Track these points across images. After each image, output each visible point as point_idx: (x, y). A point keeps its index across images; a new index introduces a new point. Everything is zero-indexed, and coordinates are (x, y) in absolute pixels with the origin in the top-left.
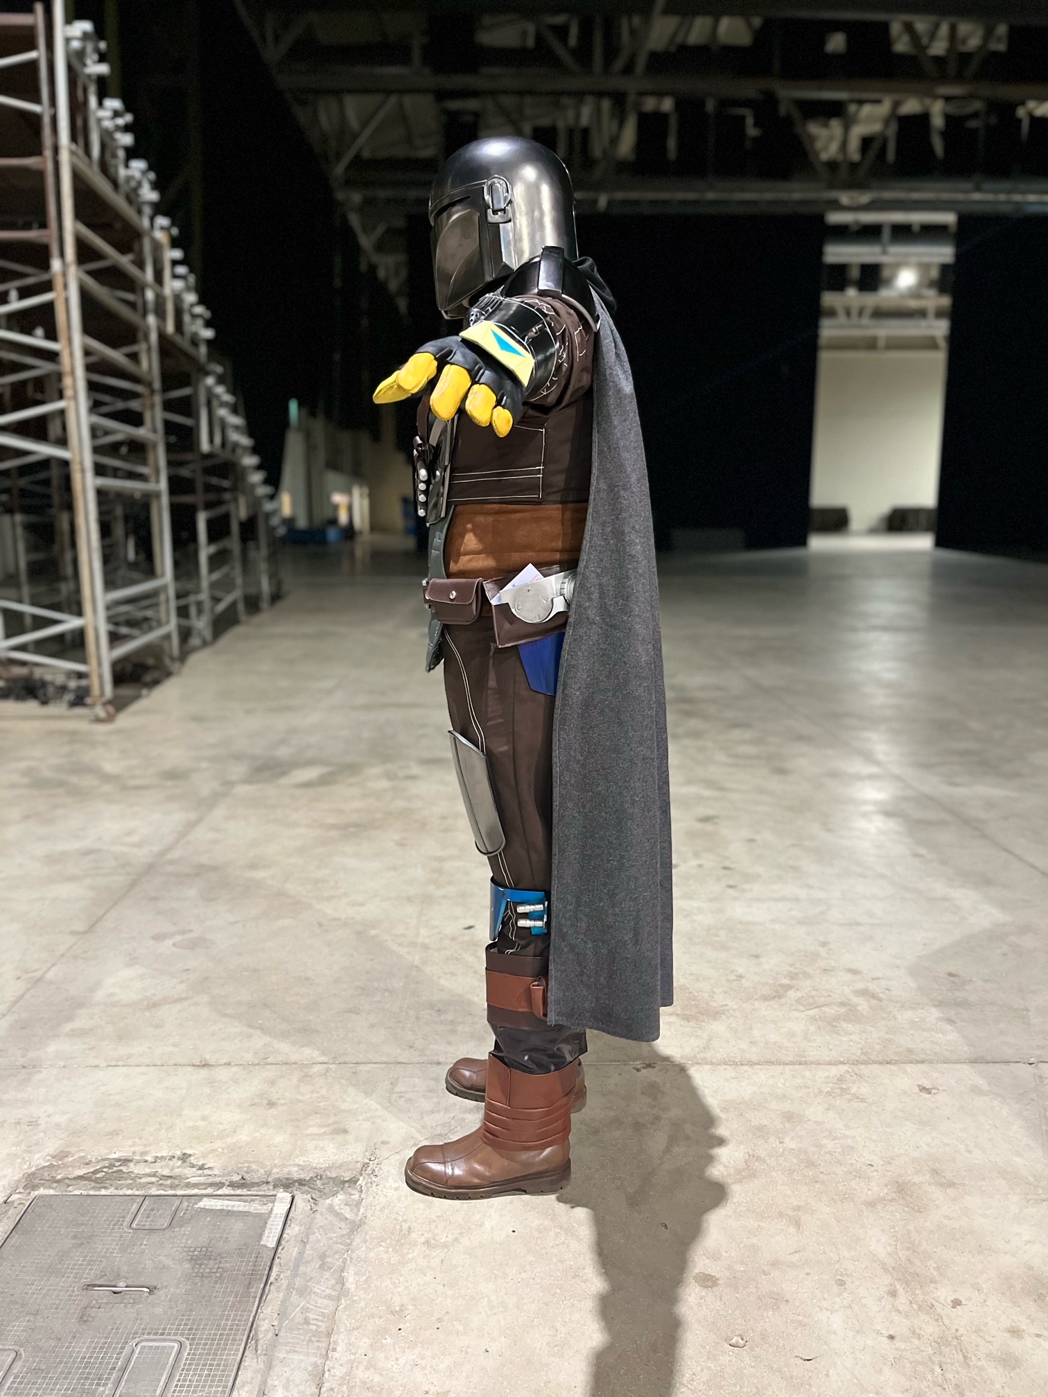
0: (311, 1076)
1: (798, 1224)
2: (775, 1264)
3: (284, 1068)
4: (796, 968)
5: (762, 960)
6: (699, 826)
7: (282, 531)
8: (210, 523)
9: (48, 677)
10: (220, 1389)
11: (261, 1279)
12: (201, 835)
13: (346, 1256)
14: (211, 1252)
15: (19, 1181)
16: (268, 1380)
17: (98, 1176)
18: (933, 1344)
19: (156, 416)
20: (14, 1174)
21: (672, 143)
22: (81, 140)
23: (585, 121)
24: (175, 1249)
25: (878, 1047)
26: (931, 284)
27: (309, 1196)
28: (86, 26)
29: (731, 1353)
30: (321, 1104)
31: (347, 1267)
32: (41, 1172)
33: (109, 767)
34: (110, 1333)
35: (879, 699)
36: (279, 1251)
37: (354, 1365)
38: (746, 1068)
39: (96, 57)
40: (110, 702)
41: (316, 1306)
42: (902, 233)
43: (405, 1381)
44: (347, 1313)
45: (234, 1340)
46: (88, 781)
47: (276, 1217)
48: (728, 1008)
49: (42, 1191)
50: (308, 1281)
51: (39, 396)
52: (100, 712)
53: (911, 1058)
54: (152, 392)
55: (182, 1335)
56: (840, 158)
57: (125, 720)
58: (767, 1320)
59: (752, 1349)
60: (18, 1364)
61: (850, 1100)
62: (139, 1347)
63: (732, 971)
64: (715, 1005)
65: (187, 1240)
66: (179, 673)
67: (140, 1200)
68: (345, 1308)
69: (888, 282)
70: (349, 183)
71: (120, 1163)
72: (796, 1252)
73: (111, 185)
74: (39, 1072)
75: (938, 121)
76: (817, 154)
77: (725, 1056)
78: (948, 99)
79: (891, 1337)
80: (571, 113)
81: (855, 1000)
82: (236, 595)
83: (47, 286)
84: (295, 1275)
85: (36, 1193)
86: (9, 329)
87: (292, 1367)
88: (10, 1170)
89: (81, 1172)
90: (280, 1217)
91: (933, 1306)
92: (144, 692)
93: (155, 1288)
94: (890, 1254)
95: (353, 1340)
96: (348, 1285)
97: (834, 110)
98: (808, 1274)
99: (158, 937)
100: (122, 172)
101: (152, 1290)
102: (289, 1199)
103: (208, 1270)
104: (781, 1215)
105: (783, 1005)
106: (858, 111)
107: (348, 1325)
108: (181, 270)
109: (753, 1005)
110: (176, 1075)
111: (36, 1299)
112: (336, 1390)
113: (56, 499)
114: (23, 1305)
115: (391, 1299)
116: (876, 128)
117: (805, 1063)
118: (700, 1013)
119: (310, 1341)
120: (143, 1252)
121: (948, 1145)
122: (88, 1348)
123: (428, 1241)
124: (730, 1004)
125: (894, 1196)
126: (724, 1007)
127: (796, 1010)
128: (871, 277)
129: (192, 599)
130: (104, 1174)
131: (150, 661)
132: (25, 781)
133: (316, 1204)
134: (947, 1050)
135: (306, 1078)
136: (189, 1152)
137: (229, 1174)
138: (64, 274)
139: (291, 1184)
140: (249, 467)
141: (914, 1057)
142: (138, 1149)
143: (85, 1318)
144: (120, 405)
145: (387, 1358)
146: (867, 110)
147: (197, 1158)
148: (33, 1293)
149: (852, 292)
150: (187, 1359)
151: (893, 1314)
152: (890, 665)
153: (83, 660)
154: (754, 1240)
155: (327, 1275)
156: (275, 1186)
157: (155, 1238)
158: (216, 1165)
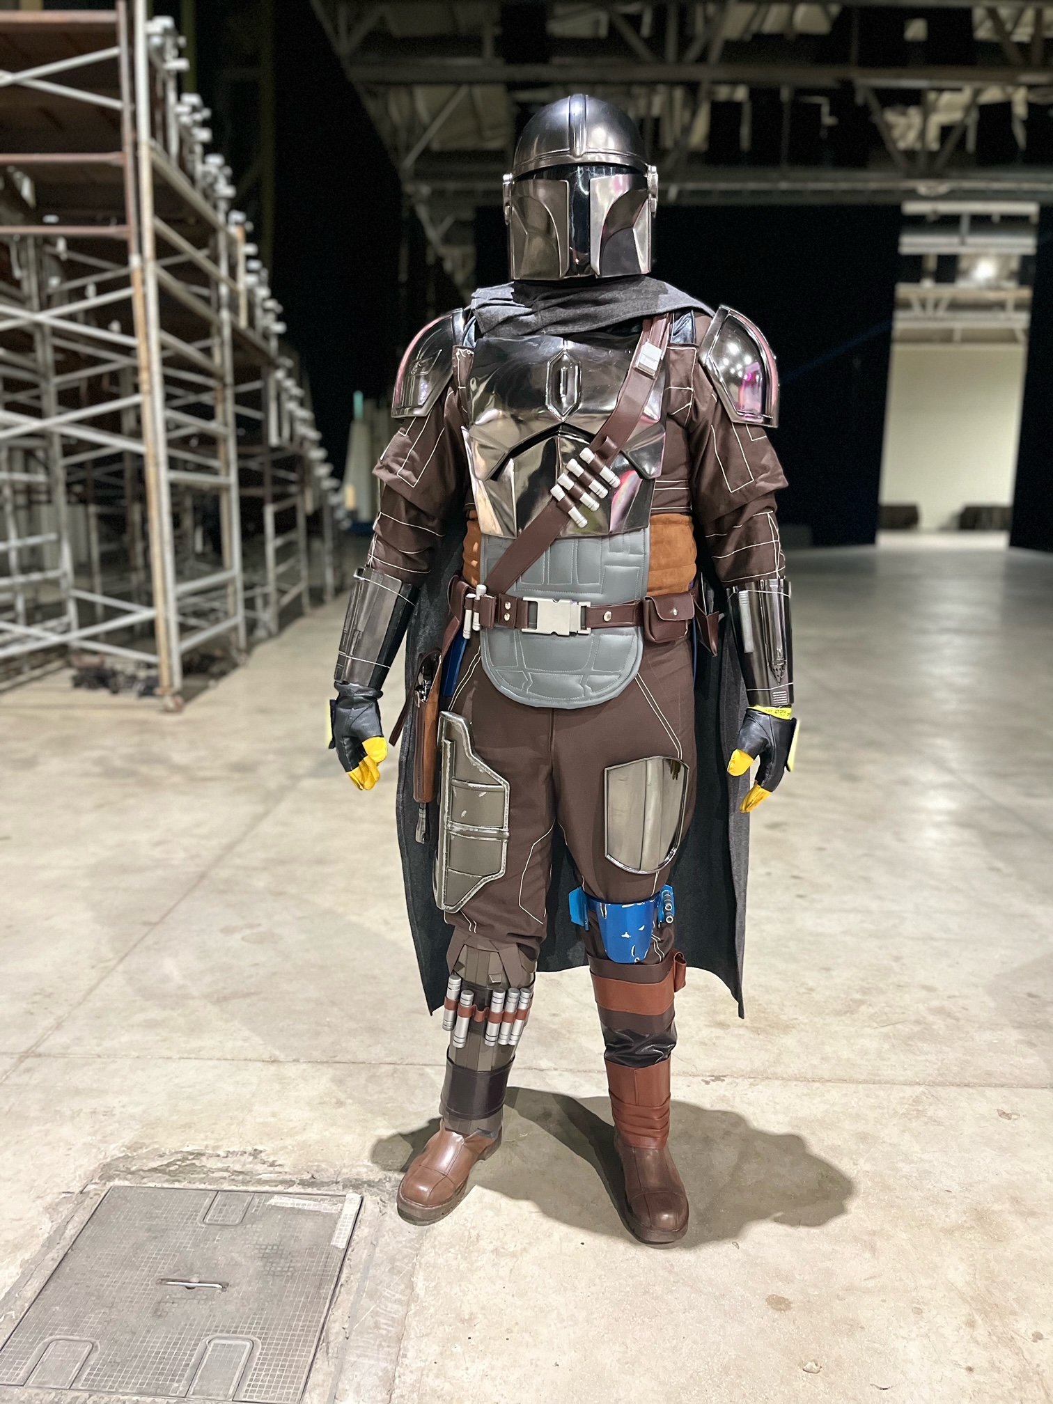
0: (379, 1076)
1: (873, 1249)
2: (849, 1289)
3: (352, 1067)
4: (868, 983)
5: (834, 973)
6: (768, 832)
7: (346, 524)
8: (278, 516)
9: (118, 667)
10: (292, 1391)
11: (331, 1280)
12: (267, 828)
13: (415, 1260)
14: (282, 1250)
15: (95, 1171)
16: (340, 1383)
17: (171, 1168)
18: (1014, 1378)
19: (227, 410)
20: (89, 1164)
21: (745, 131)
22: (159, 135)
23: (656, 110)
24: (247, 1246)
25: (955, 1069)
26: (1012, 276)
27: (378, 1198)
28: (165, 22)
29: (805, 1379)
30: (389, 1105)
31: (416, 1272)
32: (116, 1163)
33: (179, 758)
34: (184, 1328)
35: (949, 704)
36: (349, 1252)
37: (424, 1373)
38: (817, 1085)
39: (175, 52)
40: (179, 693)
41: (386, 1311)
42: (981, 223)
43: (475, 1391)
44: (417, 1319)
45: (305, 1341)
46: (158, 771)
47: (346, 1218)
48: (798, 1022)
49: (117, 1182)
50: (378, 1285)
51: (114, 389)
52: (169, 702)
53: (988, 1081)
54: (225, 385)
55: (254, 1334)
56: (918, 146)
57: (193, 710)
58: (842, 1346)
59: (826, 1375)
60: (94, 1356)
61: (926, 1123)
62: (212, 1345)
63: (802, 984)
64: (784, 1017)
65: (259, 1237)
66: (245, 665)
67: (212, 1194)
68: (415, 1314)
69: (966, 273)
70: (419, 175)
71: (192, 1157)
72: (871, 1278)
73: (189, 181)
74: (114, 1062)
75: (1020, 110)
76: (894, 142)
77: (796, 1071)
78: (1031, 87)
79: (970, 1369)
80: (642, 103)
81: (930, 1018)
82: (301, 587)
83: (125, 282)
84: (365, 1278)
85: (111, 1184)
86: (87, 323)
87: (363, 1371)
88: (86, 1160)
89: (154, 1165)
90: (350, 1218)
91: (1013, 1338)
92: (212, 683)
93: (228, 1284)
94: (968, 1283)
95: (423, 1346)
96: (417, 1290)
97: (913, 98)
98: (884, 1301)
99: (227, 931)
100: (199, 169)
101: (225, 1286)
102: (359, 1200)
103: (279, 1269)
104: (856, 1239)
105: (855, 1021)
106: (937, 100)
107: (418, 1331)
108: (255, 265)
109: (825, 1019)
110: (246, 1070)
111: (111, 1292)
112: (406, 1397)
113: (128, 491)
114: (99, 1297)
115: (461, 1307)
116: (956, 116)
117: (880, 1082)
118: (770, 1026)
119: (380, 1345)
120: (215, 1248)
121: (1028, 1173)
122: (162, 1343)
123: (496, 1249)
124: (800, 1018)
125: (973, 1224)
126: (794, 1021)
127: (869, 1026)
128: (948, 269)
129: (258, 591)
130: (177, 1167)
131: (218, 653)
132: (97, 770)
133: (384, 1206)
134: (1028, 1074)
135: (372, 1078)
136: (259, 1148)
137: (299, 1172)
138: (143, 270)
139: (360, 1185)
140: (317, 461)
141: (995, 1081)
142: (211, 1143)
143: (159, 1313)
144: (192, 398)
145: (457, 1367)
146: (946, 97)
147: (268, 1155)
148: (108, 1286)
149: (927, 284)
150: (259, 1359)
151: (972, 1345)
152: (962, 669)
153: (154, 652)
154: (829, 1264)
155: (397, 1278)
156: (345, 1187)
157: (228, 1234)
158: (287, 1162)
